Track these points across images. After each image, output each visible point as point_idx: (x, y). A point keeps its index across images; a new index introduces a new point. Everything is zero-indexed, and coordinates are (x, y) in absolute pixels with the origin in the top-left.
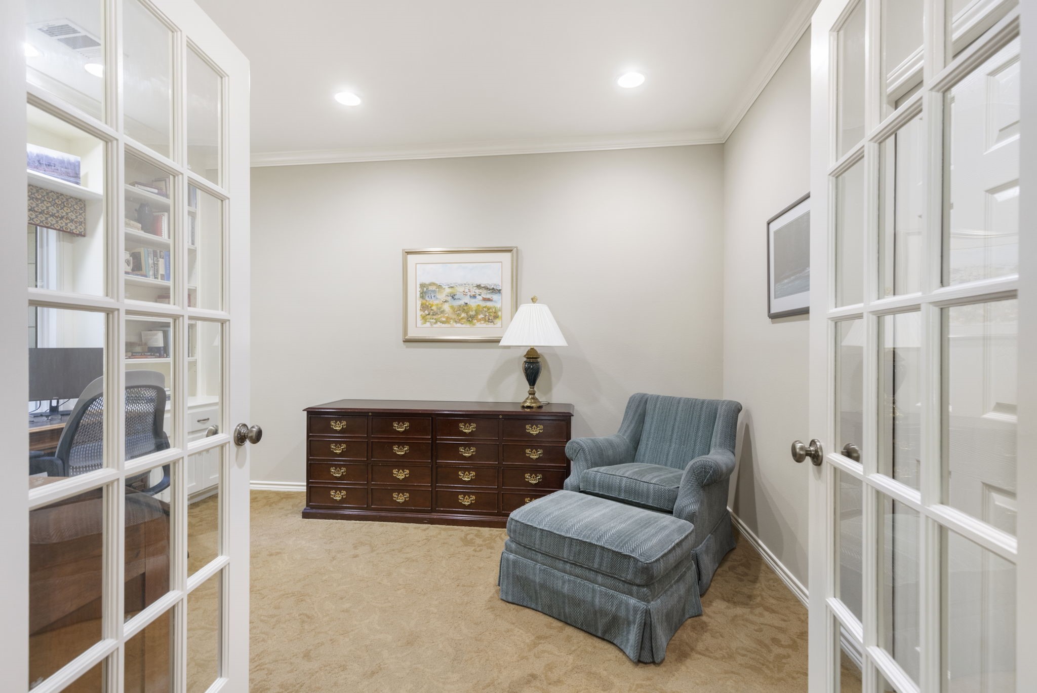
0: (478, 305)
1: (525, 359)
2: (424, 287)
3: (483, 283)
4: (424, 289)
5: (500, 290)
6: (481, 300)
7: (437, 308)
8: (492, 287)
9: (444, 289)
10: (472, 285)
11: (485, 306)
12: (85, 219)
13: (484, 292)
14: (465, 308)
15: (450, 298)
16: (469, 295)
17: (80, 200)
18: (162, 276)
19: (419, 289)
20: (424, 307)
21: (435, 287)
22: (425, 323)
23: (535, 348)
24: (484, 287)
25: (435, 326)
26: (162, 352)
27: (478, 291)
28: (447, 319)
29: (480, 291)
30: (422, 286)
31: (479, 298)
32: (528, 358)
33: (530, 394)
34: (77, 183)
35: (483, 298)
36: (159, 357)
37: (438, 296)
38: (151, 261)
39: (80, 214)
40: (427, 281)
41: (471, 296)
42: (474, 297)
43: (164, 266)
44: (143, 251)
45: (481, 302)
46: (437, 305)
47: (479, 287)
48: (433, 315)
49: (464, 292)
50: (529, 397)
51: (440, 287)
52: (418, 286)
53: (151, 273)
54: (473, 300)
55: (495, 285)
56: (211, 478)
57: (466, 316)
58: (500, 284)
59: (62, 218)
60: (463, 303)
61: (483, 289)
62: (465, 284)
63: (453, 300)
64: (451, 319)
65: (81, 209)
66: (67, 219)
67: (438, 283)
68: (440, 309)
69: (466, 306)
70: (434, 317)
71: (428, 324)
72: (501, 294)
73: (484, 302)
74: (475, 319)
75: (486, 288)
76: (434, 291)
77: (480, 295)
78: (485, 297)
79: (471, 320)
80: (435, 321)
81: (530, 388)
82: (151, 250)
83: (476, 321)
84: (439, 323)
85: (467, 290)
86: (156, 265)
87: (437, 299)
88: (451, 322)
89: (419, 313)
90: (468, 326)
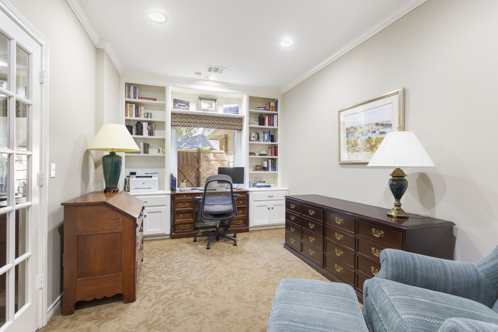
0: (377, 137)
1: (391, 177)
2: (348, 130)
3: (380, 121)
4: (348, 131)
5: (391, 124)
6: (379, 134)
7: (354, 142)
8: (386, 123)
9: (358, 129)
10: (373, 124)
11: (381, 137)
12: (242, 124)
13: (380, 127)
14: (369, 140)
15: (361, 135)
16: (371, 131)
17: (241, 118)
18: (266, 140)
19: (345, 132)
20: (348, 143)
21: (353, 129)
22: (348, 153)
23: (401, 168)
24: (380, 124)
25: (353, 154)
26: (267, 169)
27: (376, 128)
28: (359, 149)
29: (378, 127)
30: (347, 129)
31: (378, 132)
32: (393, 176)
33: (395, 206)
34: (238, 113)
35: (380, 132)
36: (266, 171)
37: (355, 135)
38: (262, 135)
39: (240, 123)
40: (349, 126)
41: (372, 132)
42: (375, 132)
43: (267, 136)
44: (259, 132)
45: (379, 135)
46: (354, 140)
47: (377, 124)
48: (352, 147)
49: (368, 129)
50: (394, 208)
51: (355, 128)
52: (345, 130)
53: (262, 139)
54: (374, 134)
55: (388, 121)
56: (274, 220)
57: (369, 146)
58: (391, 120)
59: (235, 125)
60: (368, 137)
61: (380, 125)
62: (369, 124)
63: (362, 136)
64: (362, 149)
65: (241, 121)
66: (236, 125)
67: (354, 126)
68: (355, 143)
69: (370, 139)
70: (353, 148)
71: (350, 153)
72: (392, 127)
73: (380, 135)
74: (375, 147)
75: (383, 125)
76: (353, 132)
77: (378, 130)
78: (381, 131)
79: (372, 148)
80: (353, 151)
81: (396, 201)
82: (262, 131)
83: (375, 149)
84: (355, 152)
85: (370, 128)
86: (264, 136)
87: (354, 136)
88: (362, 151)
89: (346, 146)
90: (371, 153)
